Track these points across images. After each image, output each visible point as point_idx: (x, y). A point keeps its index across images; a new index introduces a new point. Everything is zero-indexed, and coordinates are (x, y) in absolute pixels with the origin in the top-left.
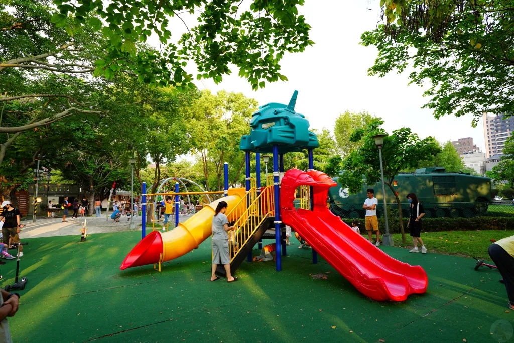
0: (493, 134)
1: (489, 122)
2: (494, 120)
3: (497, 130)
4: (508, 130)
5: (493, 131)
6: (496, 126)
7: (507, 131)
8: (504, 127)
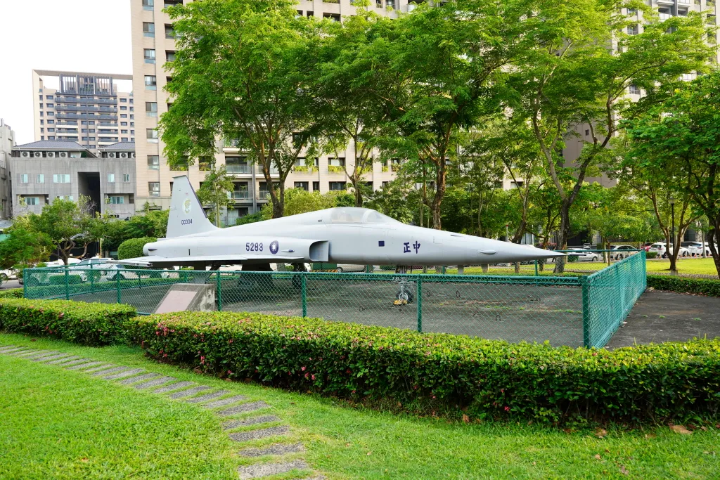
0: (51, 126)
1: (44, 97)
2: (55, 97)
3: (59, 118)
4: (79, 122)
5: (51, 118)
6: (59, 110)
7: (77, 124)
8: (71, 115)
